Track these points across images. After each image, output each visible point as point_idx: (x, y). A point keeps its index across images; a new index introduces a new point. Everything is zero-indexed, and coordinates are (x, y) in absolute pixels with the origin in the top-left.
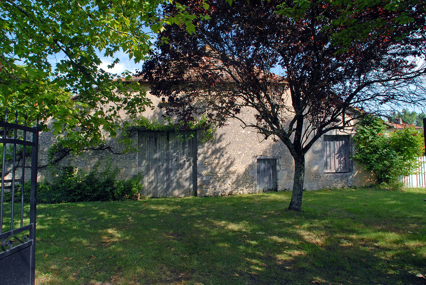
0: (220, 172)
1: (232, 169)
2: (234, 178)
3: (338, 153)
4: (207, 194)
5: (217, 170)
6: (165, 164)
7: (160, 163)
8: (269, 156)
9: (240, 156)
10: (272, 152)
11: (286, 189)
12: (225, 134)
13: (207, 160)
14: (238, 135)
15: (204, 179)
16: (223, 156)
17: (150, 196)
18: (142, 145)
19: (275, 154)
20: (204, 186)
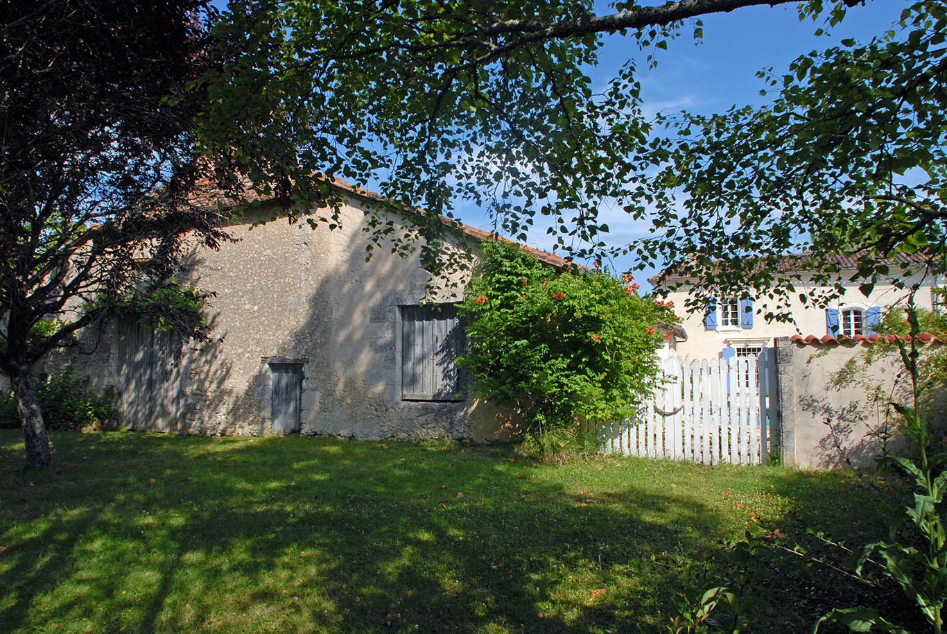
0: (211, 389)
1: (228, 385)
2: (229, 402)
3: (442, 351)
4: (191, 430)
5: (207, 384)
6: (148, 372)
7: (142, 371)
8: (290, 357)
9: (240, 356)
10: (295, 348)
11: (316, 434)
12: (219, 314)
13: (193, 366)
14: (239, 314)
15: (190, 401)
16: (216, 357)
17: (129, 427)
18: (123, 338)
19: (299, 353)
20: (189, 416)
